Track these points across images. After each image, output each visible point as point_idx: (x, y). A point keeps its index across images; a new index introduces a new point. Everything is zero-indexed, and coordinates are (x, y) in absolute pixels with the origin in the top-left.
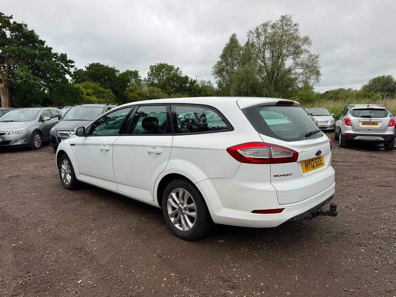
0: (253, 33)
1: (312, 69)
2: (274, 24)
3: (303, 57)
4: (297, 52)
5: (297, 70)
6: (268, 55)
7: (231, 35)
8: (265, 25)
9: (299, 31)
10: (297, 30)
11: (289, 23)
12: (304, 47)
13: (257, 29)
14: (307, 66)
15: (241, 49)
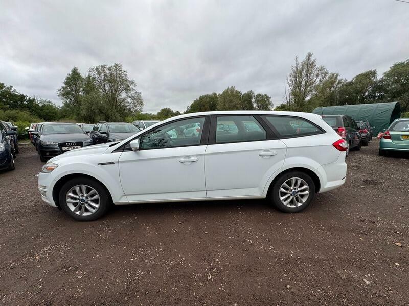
0: (94, 70)
1: (138, 100)
2: (110, 68)
3: (132, 92)
4: (127, 89)
5: (129, 101)
6: (107, 88)
7: (73, 68)
8: (103, 67)
9: (128, 75)
10: (126, 75)
11: (121, 70)
12: (132, 87)
13: (97, 68)
14: (135, 99)
15: (83, 79)
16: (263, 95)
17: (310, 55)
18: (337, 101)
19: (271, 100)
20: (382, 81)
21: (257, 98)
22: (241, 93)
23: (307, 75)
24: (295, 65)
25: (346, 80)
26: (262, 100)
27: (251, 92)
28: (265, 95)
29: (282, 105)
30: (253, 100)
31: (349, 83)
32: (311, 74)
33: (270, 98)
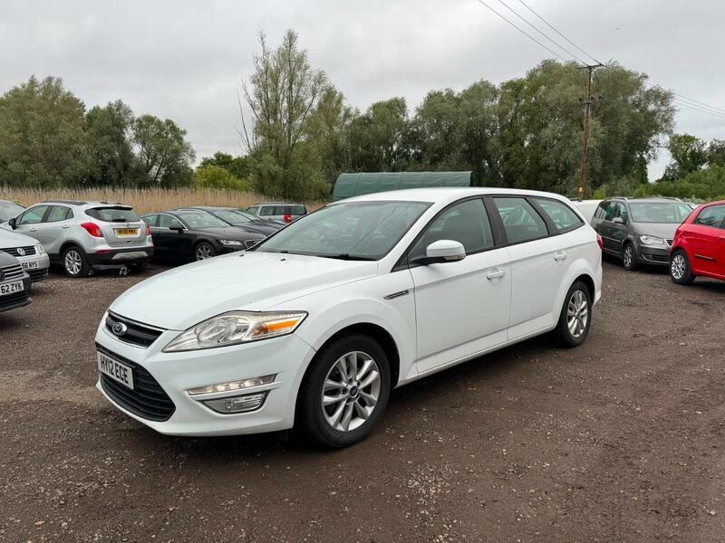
16: (159, 122)
17: (291, 37)
18: (348, 158)
19: (186, 139)
20: (415, 123)
21: (141, 126)
22: (82, 106)
23: (290, 88)
24: (260, 54)
25: (358, 112)
26: (159, 135)
27: (119, 105)
28: (169, 122)
29: (218, 156)
30: (129, 134)
31: (363, 118)
32: (300, 84)
33: (184, 133)
